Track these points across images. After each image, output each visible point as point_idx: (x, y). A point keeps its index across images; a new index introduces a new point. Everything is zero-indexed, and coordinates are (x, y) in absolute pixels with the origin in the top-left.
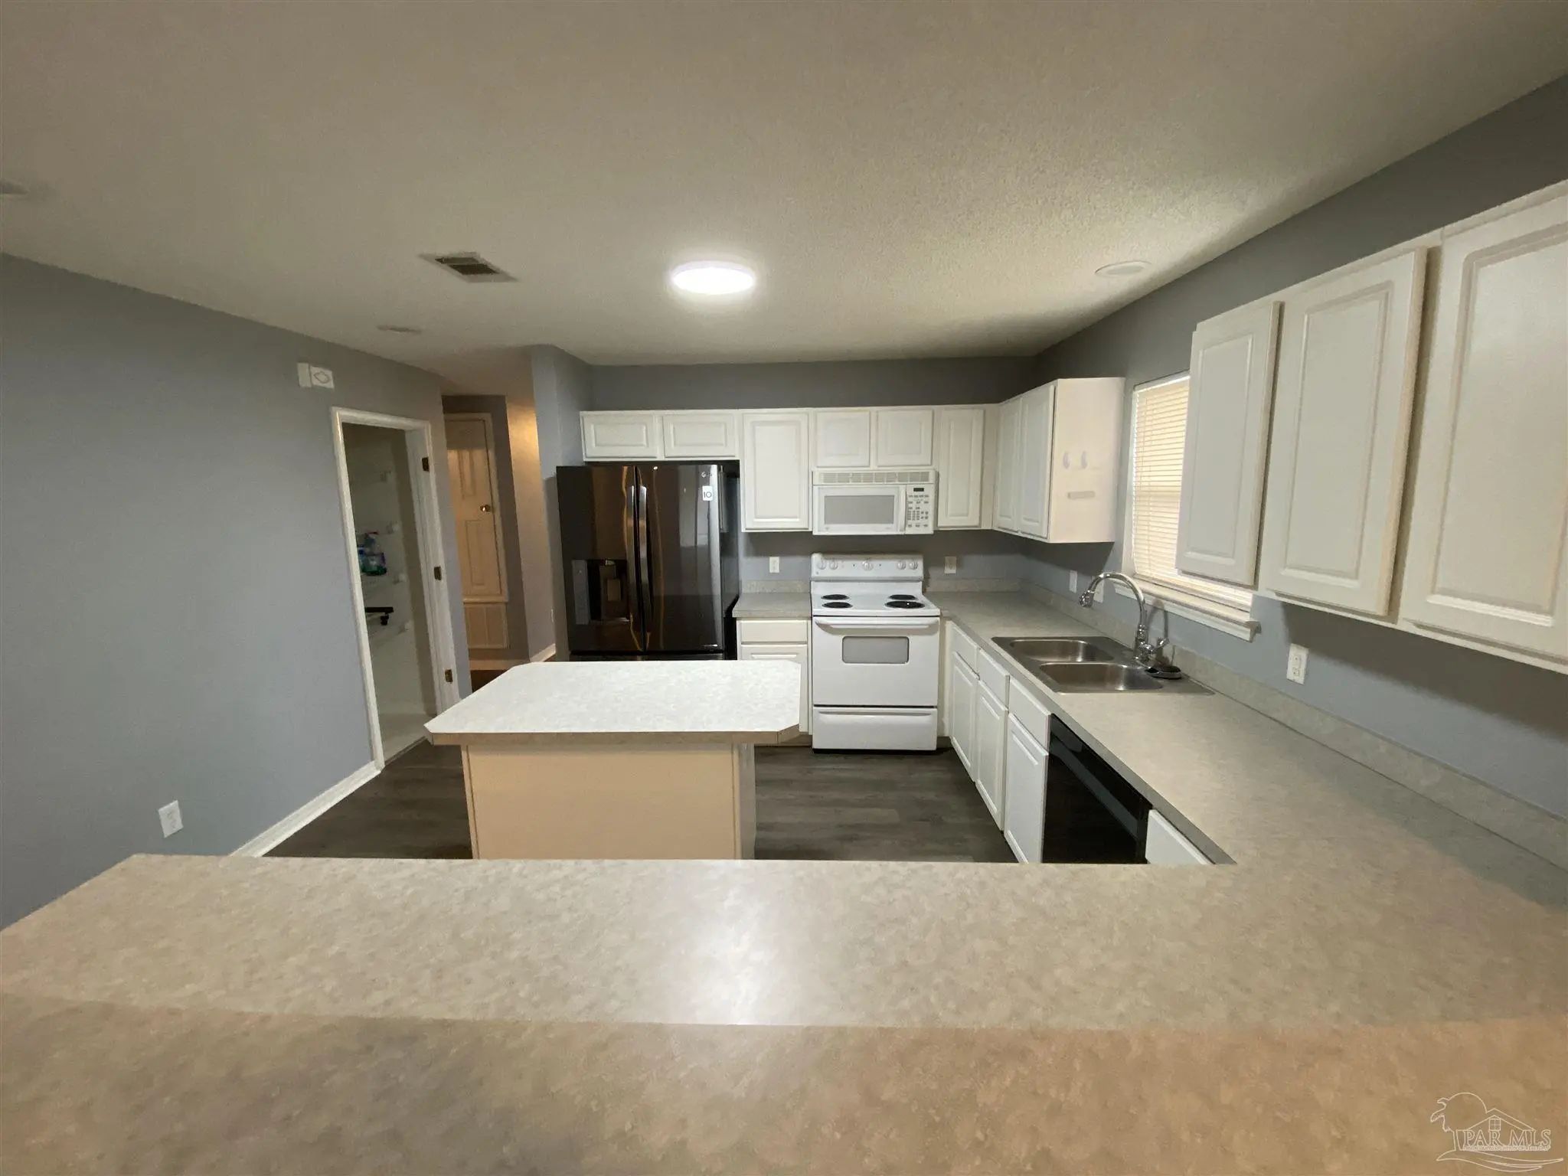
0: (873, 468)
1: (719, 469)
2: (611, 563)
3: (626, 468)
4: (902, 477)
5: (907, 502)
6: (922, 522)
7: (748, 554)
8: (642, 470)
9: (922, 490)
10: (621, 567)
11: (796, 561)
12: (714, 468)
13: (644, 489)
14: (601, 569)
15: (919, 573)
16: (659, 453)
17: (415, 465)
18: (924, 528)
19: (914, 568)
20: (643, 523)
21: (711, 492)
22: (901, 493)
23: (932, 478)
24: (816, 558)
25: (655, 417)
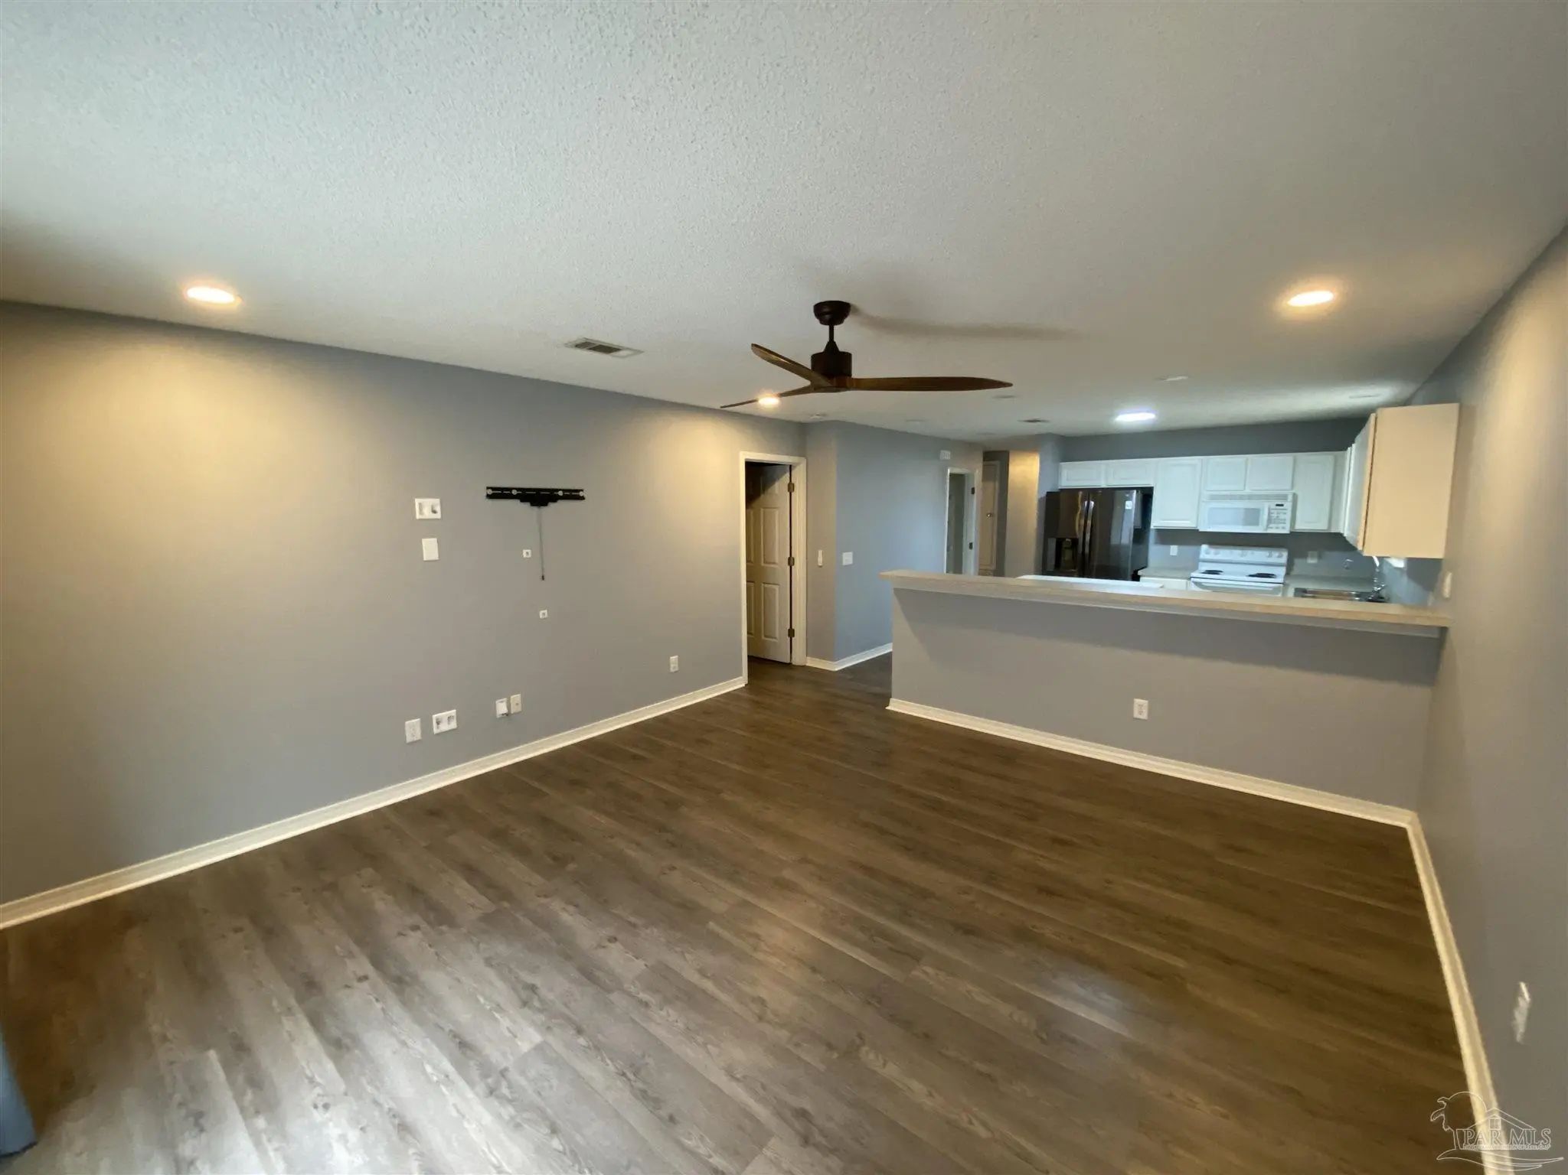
0: (1248, 491)
1: (1137, 492)
2: (1069, 540)
3: (1081, 493)
4: (1267, 497)
5: (1269, 513)
6: (1281, 525)
7: (1156, 543)
8: (1091, 493)
9: (1282, 505)
10: (1075, 542)
11: (1188, 550)
12: (1135, 491)
13: (1092, 503)
14: (1064, 543)
15: (1284, 559)
16: (1103, 484)
17: (968, 491)
18: (1285, 530)
19: (1281, 557)
20: (1089, 522)
21: (1131, 505)
22: (1265, 507)
23: (1290, 498)
24: (1204, 547)
25: (1103, 464)
